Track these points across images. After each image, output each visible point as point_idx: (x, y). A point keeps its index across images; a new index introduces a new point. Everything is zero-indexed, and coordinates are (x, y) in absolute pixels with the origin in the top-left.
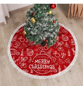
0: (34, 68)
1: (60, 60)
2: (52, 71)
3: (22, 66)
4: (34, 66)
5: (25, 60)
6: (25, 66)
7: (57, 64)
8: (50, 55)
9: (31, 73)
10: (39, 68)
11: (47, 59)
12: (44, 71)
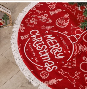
2: (39, 69)
7: (62, 72)
8: (76, 52)
9: (21, 36)
10: (37, 45)
11: (65, 52)
12: (34, 56)
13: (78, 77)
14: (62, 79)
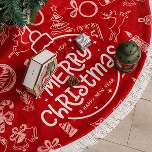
0: (63, 112)
1: (108, 17)
3: (23, 143)
4: (57, 106)
5: (8, 116)
6: (29, 133)
8: (68, 30)
9: (71, 136)
10: (79, 97)
11: (73, 48)
12: (102, 91)
13: (112, 13)
14: (126, 32)
